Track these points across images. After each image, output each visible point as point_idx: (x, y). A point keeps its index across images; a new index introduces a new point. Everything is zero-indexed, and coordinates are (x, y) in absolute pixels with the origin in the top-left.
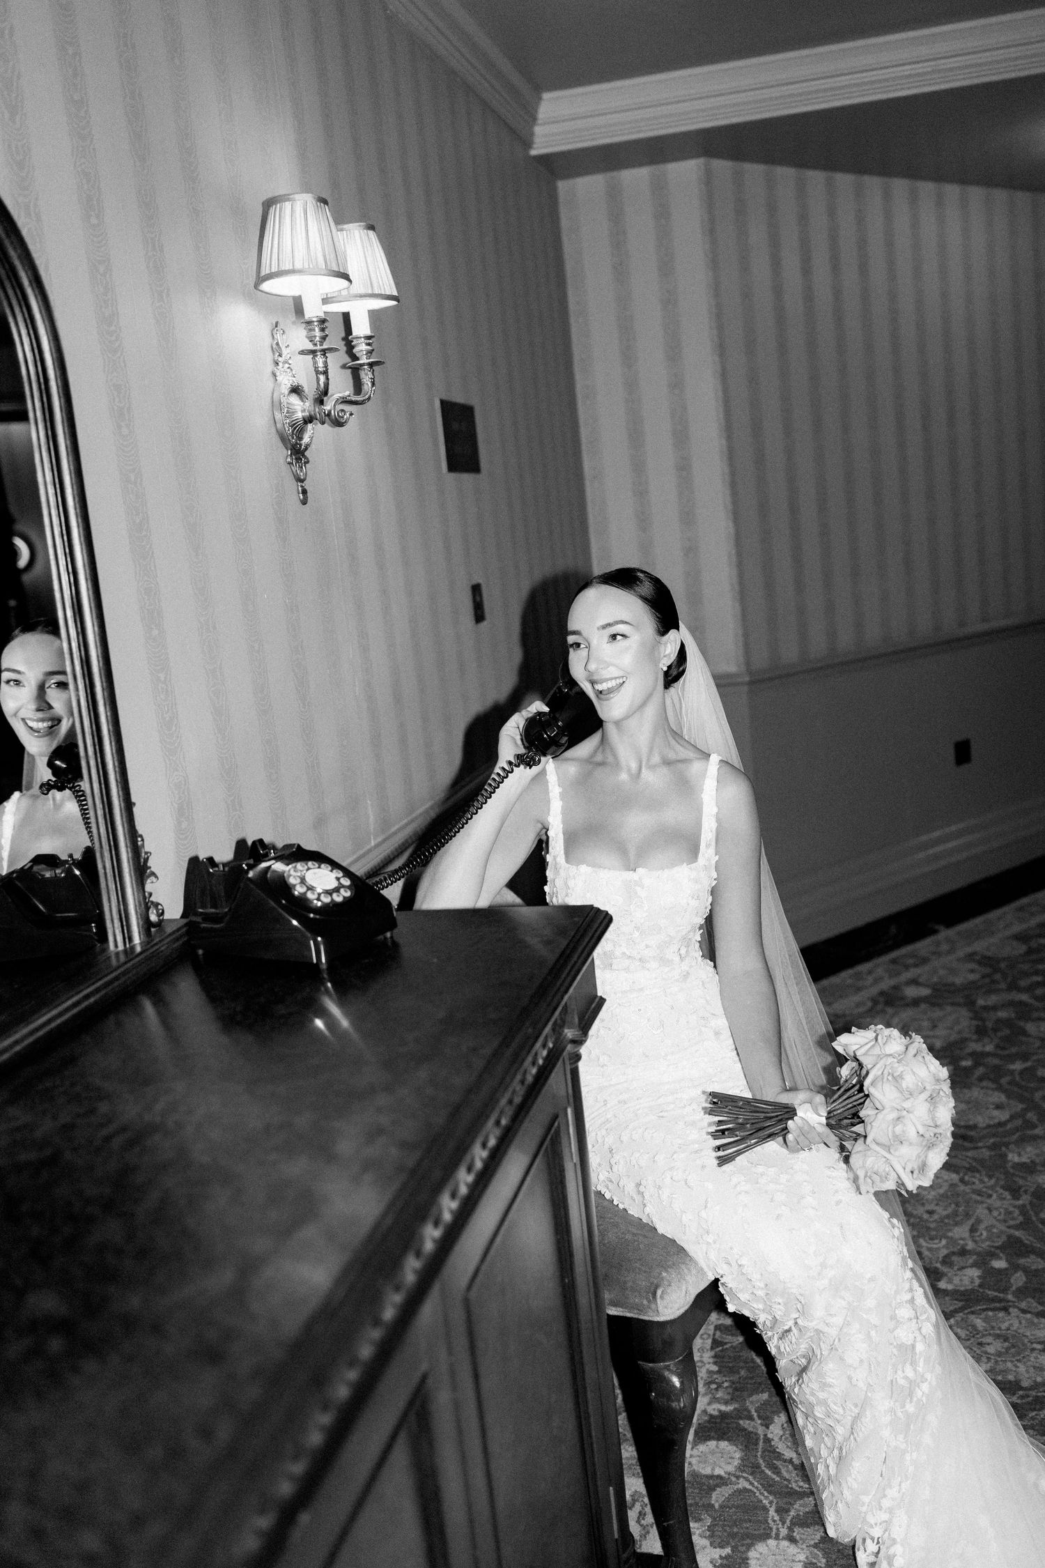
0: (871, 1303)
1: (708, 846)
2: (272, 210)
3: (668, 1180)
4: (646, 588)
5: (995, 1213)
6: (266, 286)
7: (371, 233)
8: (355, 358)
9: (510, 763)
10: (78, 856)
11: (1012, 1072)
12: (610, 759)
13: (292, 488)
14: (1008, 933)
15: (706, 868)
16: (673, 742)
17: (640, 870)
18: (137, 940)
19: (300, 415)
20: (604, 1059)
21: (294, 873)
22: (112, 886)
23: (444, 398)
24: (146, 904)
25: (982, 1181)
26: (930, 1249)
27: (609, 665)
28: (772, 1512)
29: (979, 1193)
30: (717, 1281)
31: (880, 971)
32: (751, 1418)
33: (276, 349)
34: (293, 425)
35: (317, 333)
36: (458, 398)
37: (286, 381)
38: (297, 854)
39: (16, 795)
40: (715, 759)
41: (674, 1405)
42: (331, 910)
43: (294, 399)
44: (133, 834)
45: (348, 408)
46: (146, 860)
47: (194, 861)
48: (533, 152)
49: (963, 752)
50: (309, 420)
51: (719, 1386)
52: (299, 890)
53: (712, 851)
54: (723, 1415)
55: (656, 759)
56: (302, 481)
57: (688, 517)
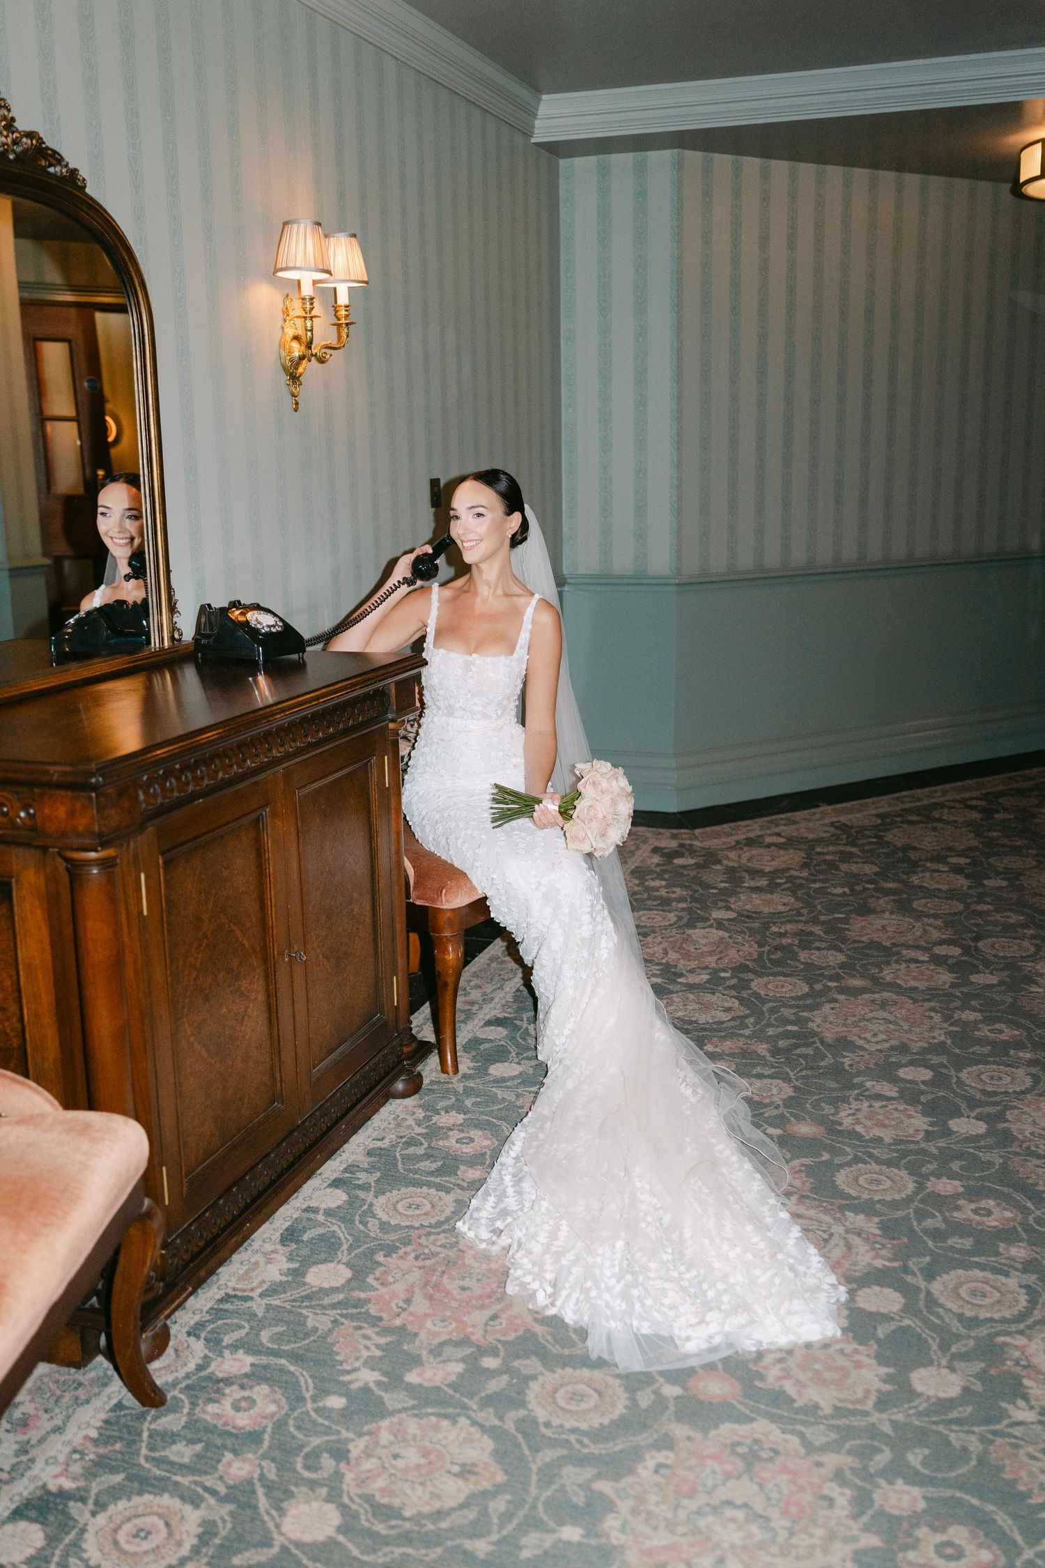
0: (566, 910)
1: (521, 648)
2: (286, 226)
3: (462, 834)
4: (503, 485)
5: (741, 953)
6: (281, 274)
7: (353, 239)
8: (335, 320)
9: (399, 582)
11: (811, 888)
12: (471, 590)
13: (290, 401)
15: (518, 660)
16: (512, 583)
17: (475, 655)
18: (166, 644)
19: (297, 354)
20: (443, 772)
22: (155, 614)
24: (173, 628)
25: (743, 938)
26: (684, 965)
27: (472, 532)
28: (514, 1054)
29: (737, 943)
30: (486, 898)
32: (521, 1020)
33: (286, 312)
34: (291, 361)
35: (308, 306)
37: (289, 333)
38: (258, 608)
39: (103, 585)
40: (537, 596)
41: (446, 957)
42: (269, 636)
43: (295, 345)
44: (169, 588)
45: (329, 351)
46: (175, 603)
47: (203, 607)
48: (533, 140)
50: (302, 358)
52: (253, 623)
53: (524, 651)
54: (506, 1018)
55: (500, 592)
56: (296, 396)
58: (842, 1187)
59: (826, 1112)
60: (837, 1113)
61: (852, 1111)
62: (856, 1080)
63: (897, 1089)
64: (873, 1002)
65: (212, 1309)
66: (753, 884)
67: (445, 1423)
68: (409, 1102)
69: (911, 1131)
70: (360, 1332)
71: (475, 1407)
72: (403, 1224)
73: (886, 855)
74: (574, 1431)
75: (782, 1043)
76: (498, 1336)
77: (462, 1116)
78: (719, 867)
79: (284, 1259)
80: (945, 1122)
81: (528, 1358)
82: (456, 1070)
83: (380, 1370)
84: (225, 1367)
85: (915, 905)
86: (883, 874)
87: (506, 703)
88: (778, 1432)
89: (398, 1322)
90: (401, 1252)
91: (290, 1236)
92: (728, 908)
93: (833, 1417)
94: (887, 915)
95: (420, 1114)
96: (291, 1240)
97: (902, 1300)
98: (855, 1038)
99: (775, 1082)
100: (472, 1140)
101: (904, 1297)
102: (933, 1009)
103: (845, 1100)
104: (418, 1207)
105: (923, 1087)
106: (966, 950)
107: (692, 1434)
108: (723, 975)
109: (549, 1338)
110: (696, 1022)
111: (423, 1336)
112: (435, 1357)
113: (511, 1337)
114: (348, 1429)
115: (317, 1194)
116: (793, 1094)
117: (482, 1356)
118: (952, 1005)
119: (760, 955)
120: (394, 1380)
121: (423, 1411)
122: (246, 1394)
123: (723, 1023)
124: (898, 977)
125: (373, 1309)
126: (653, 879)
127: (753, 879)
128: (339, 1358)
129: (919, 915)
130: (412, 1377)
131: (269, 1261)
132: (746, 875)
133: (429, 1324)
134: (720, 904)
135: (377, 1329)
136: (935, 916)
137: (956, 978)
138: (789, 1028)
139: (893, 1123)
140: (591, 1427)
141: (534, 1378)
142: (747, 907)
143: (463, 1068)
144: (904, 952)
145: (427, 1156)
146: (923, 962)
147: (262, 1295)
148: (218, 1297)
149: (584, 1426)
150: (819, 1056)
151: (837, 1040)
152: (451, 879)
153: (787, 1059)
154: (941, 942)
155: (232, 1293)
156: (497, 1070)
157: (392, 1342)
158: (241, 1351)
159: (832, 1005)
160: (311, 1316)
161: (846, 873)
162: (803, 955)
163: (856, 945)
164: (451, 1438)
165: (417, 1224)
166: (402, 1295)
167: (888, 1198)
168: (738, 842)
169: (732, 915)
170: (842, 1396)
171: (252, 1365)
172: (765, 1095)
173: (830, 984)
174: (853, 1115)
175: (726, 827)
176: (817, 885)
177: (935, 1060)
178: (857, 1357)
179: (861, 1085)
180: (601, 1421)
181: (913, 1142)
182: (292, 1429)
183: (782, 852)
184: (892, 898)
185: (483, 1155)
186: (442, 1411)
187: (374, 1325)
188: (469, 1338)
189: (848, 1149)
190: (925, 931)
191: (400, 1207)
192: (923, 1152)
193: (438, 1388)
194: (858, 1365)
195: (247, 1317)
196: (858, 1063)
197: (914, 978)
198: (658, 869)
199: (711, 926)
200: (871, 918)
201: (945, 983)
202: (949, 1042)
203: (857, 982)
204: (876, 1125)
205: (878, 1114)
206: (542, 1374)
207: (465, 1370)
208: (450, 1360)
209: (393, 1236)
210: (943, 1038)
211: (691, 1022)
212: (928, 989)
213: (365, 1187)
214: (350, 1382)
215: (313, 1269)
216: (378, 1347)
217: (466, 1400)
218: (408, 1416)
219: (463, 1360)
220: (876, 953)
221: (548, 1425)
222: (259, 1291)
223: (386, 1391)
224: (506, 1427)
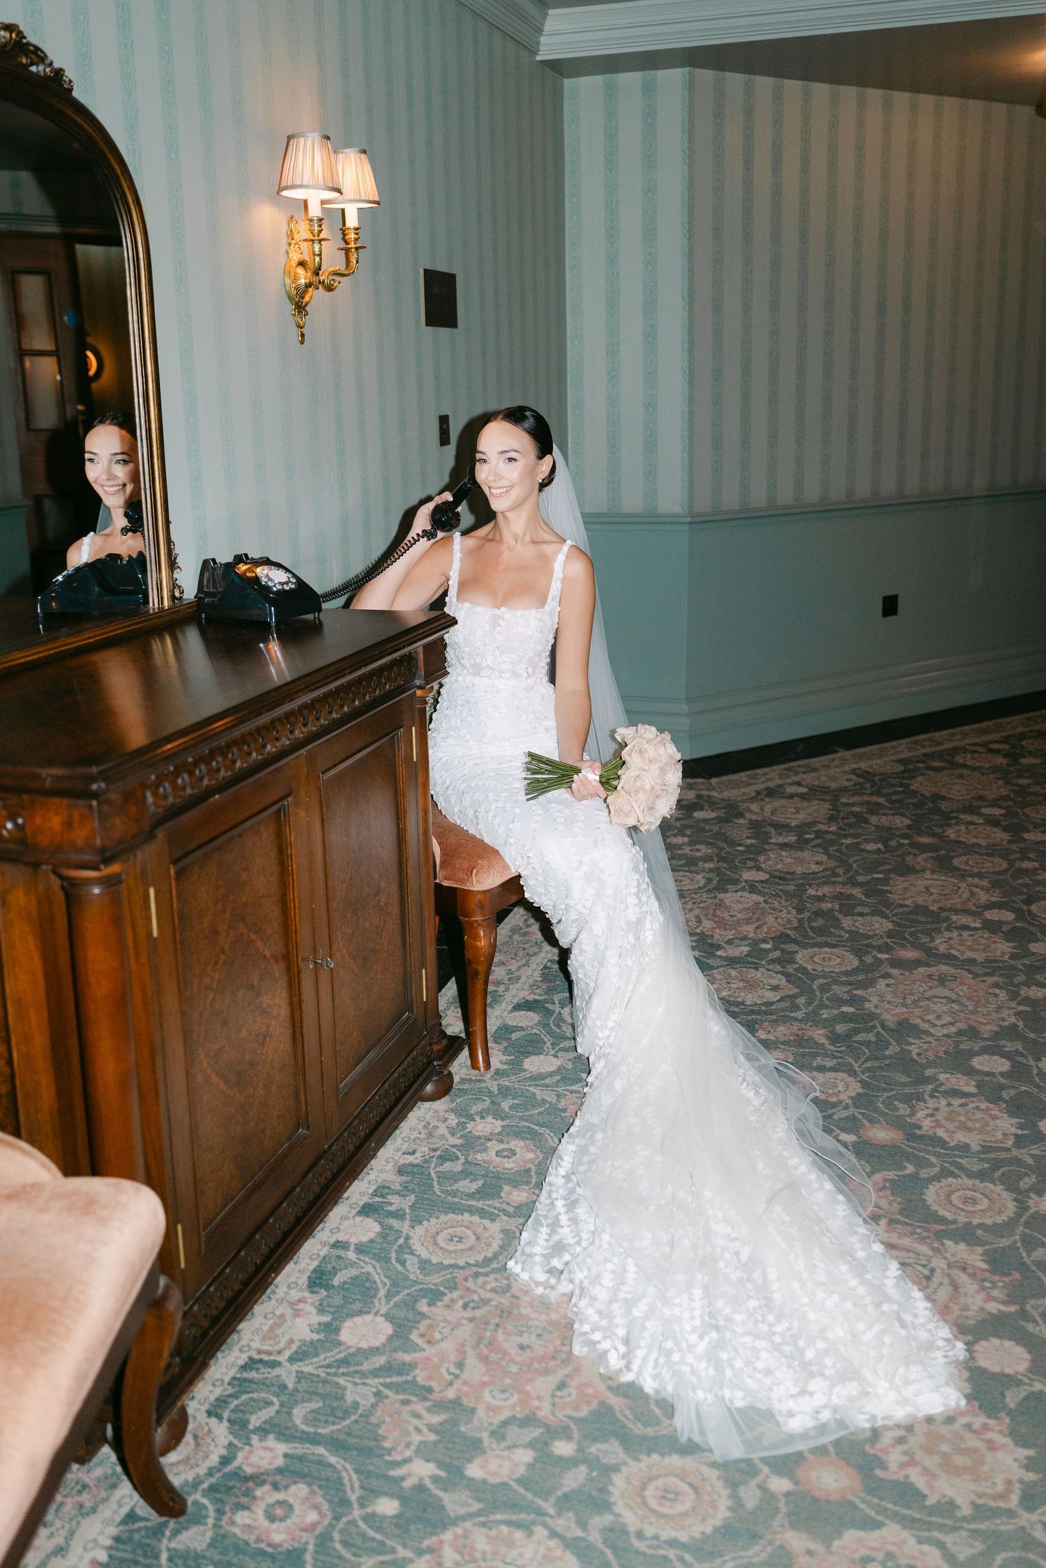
0: (610, 891)
1: (553, 600)
2: (291, 142)
3: (493, 807)
5: (779, 921)
6: (285, 193)
7: (363, 156)
8: (347, 243)
10: (134, 556)
11: (842, 844)
12: (497, 537)
13: (295, 332)
14: (894, 758)
15: (550, 613)
16: (541, 528)
17: (503, 609)
18: (166, 604)
19: (302, 281)
21: (261, 572)
22: (154, 568)
23: (428, 267)
24: (174, 585)
25: (780, 903)
26: (720, 935)
27: (501, 478)
28: (548, 1044)
29: (774, 909)
30: (519, 876)
31: (773, 775)
32: (554, 1003)
33: (291, 235)
34: (296, 288)
35: (316, 228)
36: (441, 267)
37: (295, 257)
38: (267, 562)
39: (92, 534)
40: (569, 542)
41: (478, 943)
42: (281, 593)
43: (300, 271)
44: (169, 541)
45: (337, 278)
46: (175, 558)
47: (206, 562)
48: (539, 58)
49: (890, 606)
50: (308, 286)
51: (539, 987)
52: (264, 580)
53: (556, 603)
54: (536, 1001)
55: (528, 538)
56: (301, 328)
57: (650, 376)
58: (935, 1207)
59: (901, 1112)
60: (912, 1114)
61: (930, 1111)
62: (928, 1072)
63: (974, 1083)
64: (930, 976)
65: (234, 1378)
66: (781, 840)
67: (519, 1535)
68: (441, 1105)
69: (999, 1136)
70: (408, 1408)
71: (552, 1511)
72: (446, 1262)
73: (916, 806)
74: (672, 1543)
75: (840, 1028)
76: (569, 1412)
77: (499, 1123)
78: (742, 821)
79: (314, 1311)
80: (1035, 1124)
81: (606, 1441)
82: (488, 1065)
83: (436, 1461)
84: (254, 1459)
85: (956, 862)
86: (915, 828)
87: (536, 660)
88: (912, 1541)
89: (451, 1394)
90: (446, 1299)
91: (318, 1280)
92: (759, 869)
93: (973, 1518)
94: (928, 874)
95: (453, 1120)
96: (321, 1286)
97: (1027, 1356)
98: (918, 1021)
99: (840, 1075)
100: (513, 1153)
101: (1029, 1352)
102: (996, 985)
103: (919, 1097)
104: (461, 1240)
105: (1002, 1080)
106: (1020, 915)
107: (813, 1546)
108: (764, 946)
109: (628, 1412)
110: (743, 1003)
111: (481, 1413)
112: (498, 1441)
113: (584, 1412)
114: (404, 1545)
115: (346, 1223)
116: (861, 1091)
117: (553, 1439)
118: (1016, 981)
119: (801, 921)
120: (453, 1477)
121: (492, 1517)
122: (280, 1496)
123: (772, 1003)
124: (951, 948)
125: (421, 1377)
126: (674, 836)
127: (780, 834)
128: (387, 1444)
129: (963, 875)
130: (474, 1471)
131: (297, 1314)
132: (772, 830)
133: (487, 1396)
134: (750, 864)
135: (428, 1404)
136: (980, 876)
137: (1015, 948)
138: (845, 1009)
139: (978, 1125)
140: (691, 1537)
141: (616, 1469)
142: (779, 867)
143: (495, 1062)
144: (954, 918)
145: (465, 1174)
146: (975, 929)
147: (291, 1359)
148: (241, 1362)
149: (683, 1537)
150: (881, 1044)
151: (900, 1024)
152: (482, 858)
153: (848, 1047)
154: (991, 906)
155: (257, 1357)
156: (534, 1064)
157: (446, 1421)
158: (271, 1436)
159: (887, 981)
160: (349, 1386)
161: (876, 826)
162: (846, 922)
163: (901, 910)
164: (528, 1556)
165: (461, 1262)
166: (452, 1357)
167: (989, 1222)
168: (758, 793)
169: (763, 876)
170: (980, 1489)
171: (286, 1455)
172: (830, 1092)
173: (880, 956)
174: (932, 1115)
175: (743, 776)
176: (849, 841)
177: (1009, 1047)
178: (990, 1435)
179: (934, 1079)
180: (702, 1529)
181: (1003, 1149)
182: (338, 1546)
183: (805, 804)
184: (930, 854)
185: (528, 1171)
186: (514, 1517)
187: (425, 1399)
188: (534, 1414)
189: (933, 1159)
190: (972, 894)
191: (441, 1240)
192: (1017, 1161)
193: (505, 1484)
194: (992, 1446)
195: (275, 1389)
196: (926, 1050)
197: (970, 948)
198: (678, 824)
199: (743, 889)
200: (912, 877)
201: (1003, 954)
202: (1021, 1024)
203: (909, 954)
204: (958, 1128)
205: (958, 1114)
206: (625, 1463)
207: (535, 1459)
208: (515, 1446)
209: (436, 1279)
210: (1013, 1020)
211: (737, 1004)
212: (987, 961)
213: (399, 1215)
214: (402, 1478)
215: (348, 1324)
216: (431, 1428)
217: (540, 1502)
218: (475, 1524)
219: (531, 1445)
220: (924, 919)
221: (640, 1535)
222: (287, 1354)
223: (445, 1490)
224: (591, 1538)
